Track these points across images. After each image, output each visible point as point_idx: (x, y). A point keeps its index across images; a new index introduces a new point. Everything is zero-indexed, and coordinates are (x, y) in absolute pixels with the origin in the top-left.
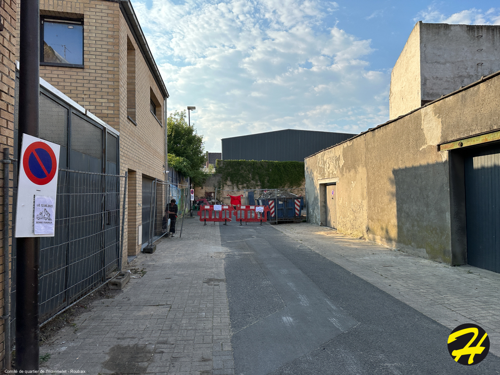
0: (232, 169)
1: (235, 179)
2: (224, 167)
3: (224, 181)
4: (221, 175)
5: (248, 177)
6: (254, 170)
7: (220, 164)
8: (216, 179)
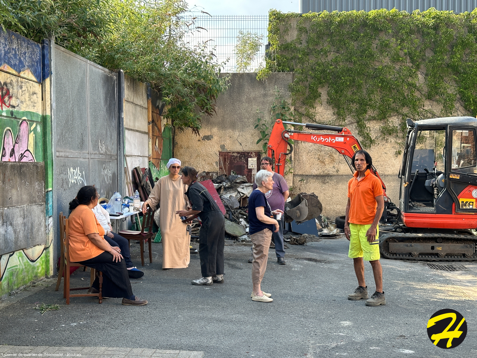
0: (338, 51)
1: (349, 94)
2: (304, 42)
3: (304, 103)
4: (287, 77)
5: (410, 85)
6: (435, 53)
7: (286, 31)
8: (265, 95)
